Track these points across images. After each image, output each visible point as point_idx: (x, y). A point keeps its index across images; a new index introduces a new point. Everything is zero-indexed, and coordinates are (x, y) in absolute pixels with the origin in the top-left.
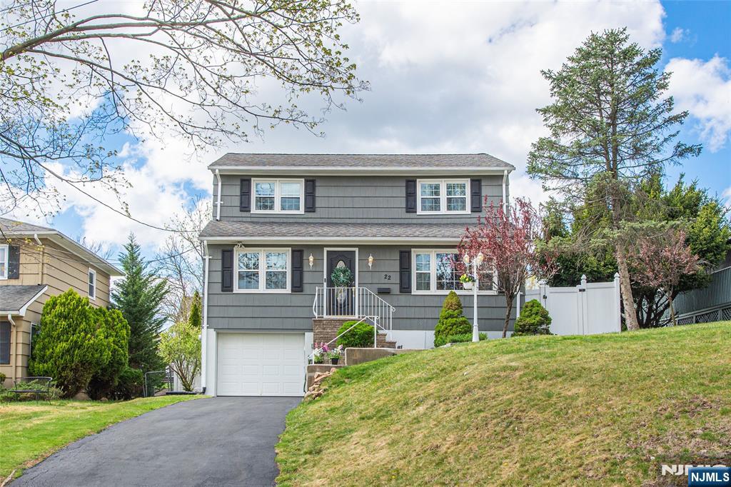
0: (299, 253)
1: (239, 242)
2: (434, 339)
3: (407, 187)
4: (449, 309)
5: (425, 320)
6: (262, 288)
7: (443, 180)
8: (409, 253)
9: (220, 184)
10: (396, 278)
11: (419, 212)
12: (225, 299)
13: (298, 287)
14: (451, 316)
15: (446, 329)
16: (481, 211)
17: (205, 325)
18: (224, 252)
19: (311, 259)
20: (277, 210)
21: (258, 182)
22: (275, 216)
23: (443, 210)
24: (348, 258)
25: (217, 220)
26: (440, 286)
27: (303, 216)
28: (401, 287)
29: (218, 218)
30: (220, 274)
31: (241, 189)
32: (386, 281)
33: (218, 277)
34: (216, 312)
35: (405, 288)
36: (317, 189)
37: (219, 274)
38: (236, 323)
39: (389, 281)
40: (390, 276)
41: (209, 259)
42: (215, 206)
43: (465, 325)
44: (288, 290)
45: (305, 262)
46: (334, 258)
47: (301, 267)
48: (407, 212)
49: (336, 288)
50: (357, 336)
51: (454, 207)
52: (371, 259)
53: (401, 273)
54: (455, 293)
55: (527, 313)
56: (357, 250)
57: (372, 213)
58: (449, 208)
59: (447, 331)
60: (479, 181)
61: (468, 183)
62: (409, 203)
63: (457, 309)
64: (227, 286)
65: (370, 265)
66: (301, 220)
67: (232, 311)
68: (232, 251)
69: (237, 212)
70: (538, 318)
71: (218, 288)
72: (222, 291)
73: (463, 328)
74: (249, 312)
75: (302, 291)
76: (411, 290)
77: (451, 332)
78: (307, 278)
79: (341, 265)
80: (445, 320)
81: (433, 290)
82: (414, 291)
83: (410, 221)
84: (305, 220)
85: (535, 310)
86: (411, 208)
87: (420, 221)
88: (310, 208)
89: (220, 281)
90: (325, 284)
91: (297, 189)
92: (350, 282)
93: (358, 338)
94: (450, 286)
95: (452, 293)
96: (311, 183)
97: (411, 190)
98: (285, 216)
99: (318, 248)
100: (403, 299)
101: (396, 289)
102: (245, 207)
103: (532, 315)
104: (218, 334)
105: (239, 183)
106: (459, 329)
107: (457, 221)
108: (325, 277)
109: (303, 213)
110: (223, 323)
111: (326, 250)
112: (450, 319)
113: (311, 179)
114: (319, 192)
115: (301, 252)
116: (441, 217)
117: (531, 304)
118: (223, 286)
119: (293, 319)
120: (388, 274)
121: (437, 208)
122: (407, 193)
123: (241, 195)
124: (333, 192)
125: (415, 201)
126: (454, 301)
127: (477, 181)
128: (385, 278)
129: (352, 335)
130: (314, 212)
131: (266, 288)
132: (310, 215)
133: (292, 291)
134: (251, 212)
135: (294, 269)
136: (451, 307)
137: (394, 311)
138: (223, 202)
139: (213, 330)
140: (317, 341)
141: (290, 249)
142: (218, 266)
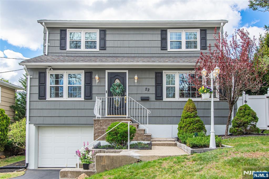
0: (89, 73)
1: (49, 66)
2: (178, 132)
3: (162, 34)
4: (188, 111)
5: (172, 118)
6: (65, 97)
7: (183, 30)
8: (161, 73)
9: (47, 33)
10: (153, 90)
11: (169, 49)
12: (41, 104)
13: (89, 96)
14: (189, 117)
15: (186, 126)
16: (206, 49)
17: (28, 122)
18: (40, 73)
19: (97, 77)
20: (83, 49)
21: (71, 32)
22: (81, 52)
23: (184, 48)
24: (122, 77)
25: (45, 55)
26: (182, 95)
27: (98, 53)
28: (156, 96)
29: (46, 54)
30: (37, 88)
31: (61, 36)
32: (146, 92)
33: (36, 90)
34: (35, 113)
35: (159, 97)
36: (107, 35)
38: (48, 121)
39: (149, 92)
40: (149, 89)
41: (31, 78)
42: (45, 46)
43: (199, 123)
44: (82, 98)
45: (93, 79)
46: (112, 77)
47: (91, 83)
48: (161, 50)
49: (114, 97)
50: (119, 134)
51: (190, 46)
52: (136, 77)
53: (156, 86)
54: (192, 100)
55: (241, 114)
56: (127, 71)
57: (140, 51)
58: (187, 47)
59: (186, 127)
60: (205, 30)
61: (198, 32)
62: (163, 44)
63: (193, 112)
64: (42, 96)
65: (136, 81)
66: (97, 55)
67: (45, 113)
68: (45, 73)
69: (58, 50)
70: (250, 118)
71: (36, 97)
72: (39, 99)
73: (198, 125)
74: (57, 113)
75: (91, 99)
76: (162, 98)
77: (189, 128)
78: (95, 90)
79: (117, 81)
80: (185, 120)
81: (177, 98)
82: (165, 99)
83: (163, 55)
84: (99, 55)
85: (247, 112)
86: (164, 47)
87: (169, 55)
88: (103, 47)
89: (38, 92)
90: (107, 94)
91: (96, 36)
92: (123, 93)
93: (120, 136)
94: (188, 95)
95: (189, 100)
97: (164, 36)
98: (87, 52)
99: (101, 70)
100: (158, 104)
101: (153, 97)
102: (63, 47)
103: (245, 116)
104: (36, 127)
105: (59, 32)
106: (195, 126)
107: (192, 55)
108: (107, 89)
109: (98, 50)
110: (40, 121)
111: (107, 71)
112: (188, 119)
113: (103, 29)
114: (108, 37)
115: (91, 73)
116: (182, 52)
117: (244, 108)
118: (39, 96)
119: (86, 117)
120: (148, 87)
121: (180, 47)
122: (161, 38)
123: (61, 40)
124: (117, 37)
125: (166, 43)
126: (191, 106)
127: (204, 31)
128: (146, 90)
129: (115, 133)
130: (105, 50)
131: (68, 97)
132: (103, 51)
133: (85, 99)
134: (67, 50)
135: (86, 84)
136: (189, 110)
137: (149, 112)
138: (49, 44)
139: (33, 125)
140: (96, 134)
141: (83, 71)
142: (36, 82)
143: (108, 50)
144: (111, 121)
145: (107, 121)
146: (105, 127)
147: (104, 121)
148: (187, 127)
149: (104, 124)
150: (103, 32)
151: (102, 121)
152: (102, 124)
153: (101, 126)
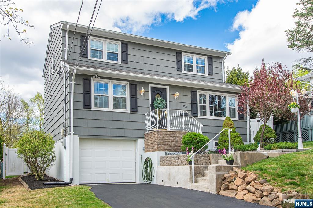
0: (134, 85)
3: (177, 56)
6: (111, 108)
7: (194, 55)
8: (196, 92)
9: (67, 36)
10: (189, 107)
11: (183, 71)
12: (86, 114)
13: (134, 109)
16: (212, 75)
17: (72, 132)
18: (84, 80)
19: (143, 90)
20: (105, 59)
21: (92, 39)
22: (103, 63)
23: (195, 72)
24: (162, 92)
26: (211, 114)
27: (120, 66)
28: (192, 113)
29: (66, 59)
31: (81, 42)
32: (185, 108)
33: (80, 98)
34: (79, 122)
35: (194, 114)
37: (81, 96)
40: (186, 106)
41: (74, 84)
42: (64, 51)
44: (128, 110)
45: (138, 92)
46: (154, 92)
47: (136, 95)
48: (177, 71)
51: (200, 71)
52: (177, 94)
53: (192, 104)
56: (168, 88)
58: (197, 71)
61: (206, 59)
62: (178, 66)
64: (87, 105)
67: (90, 123)
68: (90, 80)
69: (78, 57)
71: (80, 106)
72: (84, 108)
75: (137, 112)
76: (197, 115)
78: (140, 103)
81: (208, 116)
82: (199, 116)
84: (121, 68)
86: (180, 69)
87: (183, 76)
88: (125, 61)
89: (82, 101)
90: (150, 108)
91: (117, 48)
96: (125, 45)
97: (179, 58)
98: (109, 64)
99: (145, 84)
102: (84, 54)
104: (80, 139)
105: (80, 38)
108: (150, 103)
109: (120, 63)
110: (85, 131)
111: (150, 85)
113: (125, 42)
114: (130, 51)
115: (136, 85)
116: (194, 76)
118: (84, 105)
119: (131, 130)
120: (186, 104)
121: (192, 70)
122: (177, 60)
123: (81, 46)
124: (138, 53)
125: (182, 65)
127: (210, 58)
128: (184, 107)
129: (197, 141)
130: (127, 64)
131: (114, 108)
132: (125, 65)
133: (131, 111)
134: (88, 58)
135: (132, 96)
136: (230, 126)
137: (202, 126)
138: (69, 49)
139: (77, 136)
140: (159, 145)
141: (129, 83)
142: (81, 90)
143: (130, 65)
144: (172, 133)
145: (168, 132)
146: (167, 139)
147: (166, 132)
148: (233, 140)
149: (166, 135)
150: (126, 45)
151: (164, 132)
152: (164, 135)
153: (163, 137)
